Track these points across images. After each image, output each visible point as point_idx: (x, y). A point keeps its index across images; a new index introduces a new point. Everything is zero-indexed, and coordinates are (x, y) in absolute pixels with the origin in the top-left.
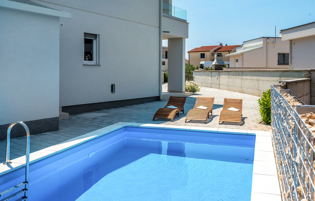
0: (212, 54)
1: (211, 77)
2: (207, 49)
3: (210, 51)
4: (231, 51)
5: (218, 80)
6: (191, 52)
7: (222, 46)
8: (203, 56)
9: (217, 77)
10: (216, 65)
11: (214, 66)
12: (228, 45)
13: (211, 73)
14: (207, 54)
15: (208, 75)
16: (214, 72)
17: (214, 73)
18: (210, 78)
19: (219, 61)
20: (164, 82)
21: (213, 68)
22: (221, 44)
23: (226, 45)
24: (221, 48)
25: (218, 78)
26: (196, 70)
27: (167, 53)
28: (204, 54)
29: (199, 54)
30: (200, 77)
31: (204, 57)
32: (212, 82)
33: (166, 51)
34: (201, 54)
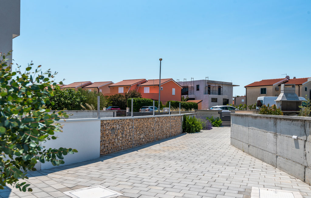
0: (276, 88)
1: (276, 135)
2: (270, 82)
3: (274, 85)
4: (302, 85)
5: (297, 146)
6: (248, 87)
7: (289, 80)
8: (263, 92)
9: (295, 137)
10: (283, 102)
11: (280, 103)
12: (297, 78)
13: (275, 124)
14: (269, 89)
15: (266, 128)
16: (283, 122)
17: (282, 125)
18: (270, 135)
19: (289, 95)
20: (183, 133)
21: (278, 106)
22: (288, 77)
23: (295, 78)
24: (288, 81)
25: (301, 143)
26: (237, 113)
27: (220, 88)
28: (265, 89)
29: (258, 89)
30: (245, 129)
31: (265, 93)
32: (279, 150)
33: (219, 86)
34: (262, 89)
